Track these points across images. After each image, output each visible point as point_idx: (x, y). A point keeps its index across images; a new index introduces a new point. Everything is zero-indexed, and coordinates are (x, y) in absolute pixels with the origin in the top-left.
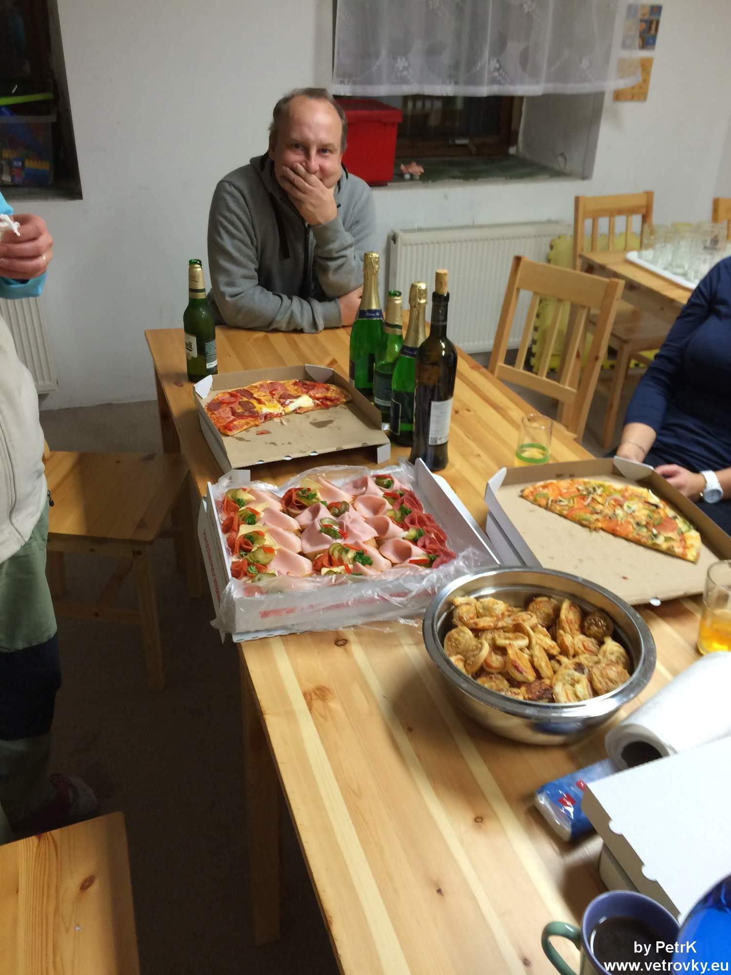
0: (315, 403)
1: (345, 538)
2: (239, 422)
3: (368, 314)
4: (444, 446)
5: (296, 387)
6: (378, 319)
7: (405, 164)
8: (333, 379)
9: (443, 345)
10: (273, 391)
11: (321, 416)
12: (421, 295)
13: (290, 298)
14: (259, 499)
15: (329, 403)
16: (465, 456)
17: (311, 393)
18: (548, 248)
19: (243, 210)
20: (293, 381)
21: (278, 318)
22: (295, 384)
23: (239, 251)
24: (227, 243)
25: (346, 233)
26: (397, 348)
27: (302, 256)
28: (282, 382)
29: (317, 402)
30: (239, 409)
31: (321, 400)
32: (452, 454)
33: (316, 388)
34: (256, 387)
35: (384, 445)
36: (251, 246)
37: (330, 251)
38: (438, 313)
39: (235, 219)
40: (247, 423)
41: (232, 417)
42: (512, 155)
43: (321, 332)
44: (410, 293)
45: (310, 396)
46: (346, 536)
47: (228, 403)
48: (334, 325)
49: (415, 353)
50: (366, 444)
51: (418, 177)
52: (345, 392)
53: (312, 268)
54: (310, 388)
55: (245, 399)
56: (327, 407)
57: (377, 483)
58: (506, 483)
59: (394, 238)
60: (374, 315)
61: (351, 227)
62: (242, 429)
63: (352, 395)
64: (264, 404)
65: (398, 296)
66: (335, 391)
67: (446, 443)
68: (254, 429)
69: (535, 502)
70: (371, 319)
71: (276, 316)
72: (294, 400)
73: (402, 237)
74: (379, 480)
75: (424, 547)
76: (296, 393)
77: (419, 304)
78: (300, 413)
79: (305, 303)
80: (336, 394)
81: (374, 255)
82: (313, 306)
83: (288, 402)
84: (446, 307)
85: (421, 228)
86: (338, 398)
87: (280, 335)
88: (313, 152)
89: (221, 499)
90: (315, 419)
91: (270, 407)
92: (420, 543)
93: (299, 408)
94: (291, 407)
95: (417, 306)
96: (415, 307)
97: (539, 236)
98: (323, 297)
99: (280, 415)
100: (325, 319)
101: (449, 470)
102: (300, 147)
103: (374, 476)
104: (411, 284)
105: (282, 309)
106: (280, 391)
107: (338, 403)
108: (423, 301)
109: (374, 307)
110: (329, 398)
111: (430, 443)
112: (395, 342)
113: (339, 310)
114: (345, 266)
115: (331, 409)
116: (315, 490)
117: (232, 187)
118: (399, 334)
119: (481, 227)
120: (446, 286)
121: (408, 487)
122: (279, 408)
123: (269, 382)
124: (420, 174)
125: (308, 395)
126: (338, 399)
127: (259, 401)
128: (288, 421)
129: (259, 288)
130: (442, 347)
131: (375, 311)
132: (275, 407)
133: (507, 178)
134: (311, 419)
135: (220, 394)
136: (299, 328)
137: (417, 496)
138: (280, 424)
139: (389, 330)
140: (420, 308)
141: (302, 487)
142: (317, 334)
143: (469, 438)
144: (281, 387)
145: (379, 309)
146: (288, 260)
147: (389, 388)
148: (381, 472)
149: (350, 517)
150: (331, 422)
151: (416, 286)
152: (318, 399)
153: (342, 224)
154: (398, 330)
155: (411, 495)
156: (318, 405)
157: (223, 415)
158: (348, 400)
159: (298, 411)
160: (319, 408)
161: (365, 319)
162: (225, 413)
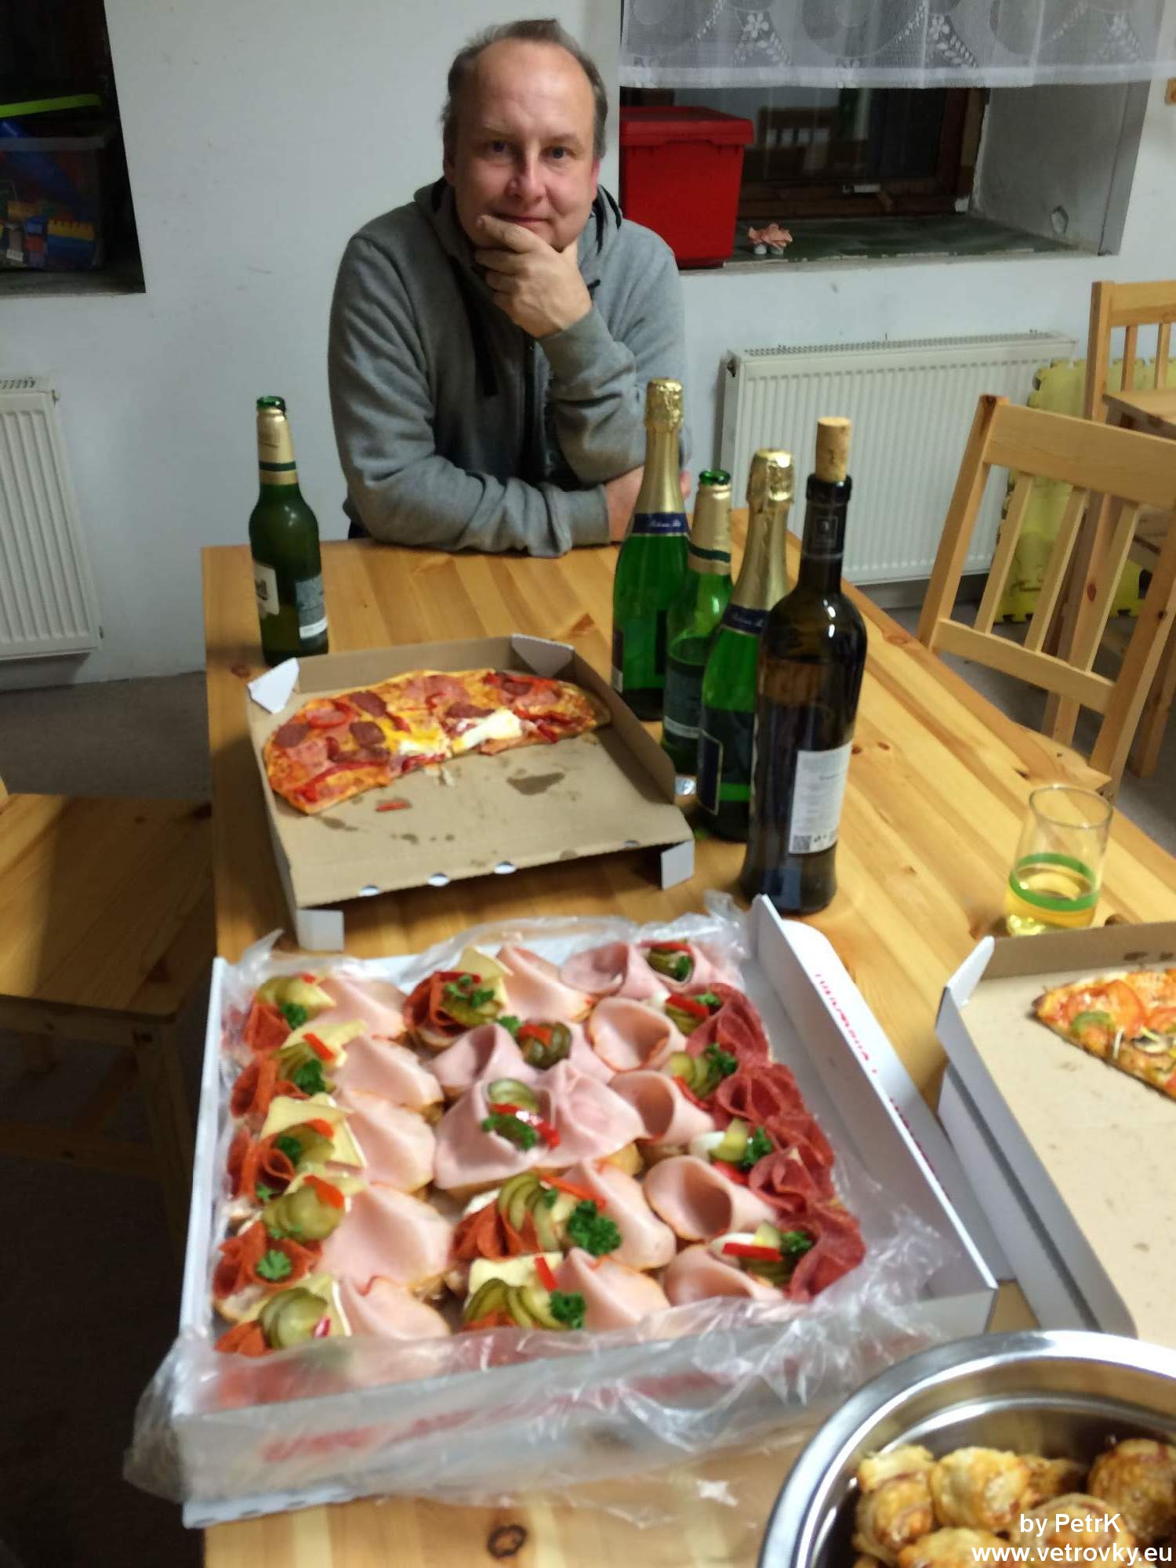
0: (524, 729)
1: (552, 1146)
2: (340, 778)
3: (653, 524)
4: (827, 855)
5: (487, 688)
6: (678, 534)
7: (756, 228)
8: (573, 671)
9: (832, 612)
10: (434, 695)
11: (535, 762)
12: (776, 483)
13: (503, 482)
14: (346, 1007)
15: (557, 730)
16: (876, 873)
17: (520, 703)
18: (1030, 388)
19: (396, 295)
20: (483, 673)
21: (475, 524)
22: (487, 680)
23: (389, 380)
24: (366, 367)
25: (615, 345)
26: (717, 606)
27: (519, 391)
28: (456, 675)
29: (532, 726)
30: (346, 742)
31: (540, 722)
32: (846, 871)
33: (533, 690)
34: (396, 686)
35: (678, 844)
36: (414, 368)
37: (585, 386)
38: (821, 531)
39: (378, 314)
40: (358, 782)
41: (327, 765)
42: (960, 214)
43: (565, 554)
44: (751, 476)
45: (516, 712)
46: (553, 1140)
47: (327, 727)
48: (592, 540)
49: (759, 624)
50: (633, 842)
51: (781, 252)
52: (597, 703)
53: (543, 417)
54: (520, 689)
55: (367, 717)
56: (553, 739)
57: (654, 964)
58: (992, 974)
59: (731, 367)
60: (667, 525)
61: (627, 333)
62: (342, 797)
63: (611, 710)
64: (407, 729)
65: (723, 483)
66: (573, 701)
67: (832, 849)
68: (373, 797)
69: (1072, 1037)
70: (662, 535)
71: (470, 520)
72: (478, 721)
73: (749, 365)
74: (659, 956)
75: (768, 1188)
76: (485, 701)
77: (772, 503)
78: (489, 754)
79: (534, 494)
80: (576, 706)
81: (672, 386)
82: (551, 502)
83: (463, 724)
84: (842, 514)
85: (784, 347)
86: (579, 718)
87: (481, 561)
88: (533, 154)
89: (243, 1008)
90: (521, 771)
91: (418, 739)
92: (756, 1178)
93: (488, 741)
94: (468, 740)
95: (766, 508)
96: (760, 511)
97: (1014, 362)
98: (570, 482)
99: (440, 760)
100: (575, 528)
101: (836, 914)
102: (506, 148)
103: (644, 945)
104: (752, 456)
105: (485, 506)
106: (450, 697)
107: (580, 729)
108: (781, 497)
109: (669, 507)
110: (560, 717)
111: (792, 848)
112: (715, 593)
113: (606, 511)
114: (616, 417)
115: (564, 744)
116: (493, 980)
117: (373, 249)
118: (722, 573)
119: (900, 344)
120: (843, 459)
121: (731, 977)
122: (441, 741)
123: (429, 673)
124: (784, 245)
125: (510, 709)
126: (579, 721)
127: (398, 724)
128: (458, 773)
129: (438, 462)
130: (827, 614)
131: (673, 517)
132: (431, 738)
133: (952, 254)
134: (511, 771)
135: (313, 704)
136: (519, 547)
137: (756, 1010)
138: (437, 782)
139: (700, 564)
140: (773, 514)
141: (461, 969)
142: (557, 558)
143: (886, 821)
144: (454, 688)
145: (678, 511)
146: (493, 399)
147: (696, 698)
148: (664, 934)
149: (570, 1076)
150: (556, 778)
151: (765, 460)
152: (533, 719)
153: (606, 329)
154: (720, 563)
155: (740, 1008)
156: (530, 734)
157: (306, 758)
158: (602, 722)
159: (484, 749)
160: (534, 740)
161: (648, 535)
162: (313, 753)
